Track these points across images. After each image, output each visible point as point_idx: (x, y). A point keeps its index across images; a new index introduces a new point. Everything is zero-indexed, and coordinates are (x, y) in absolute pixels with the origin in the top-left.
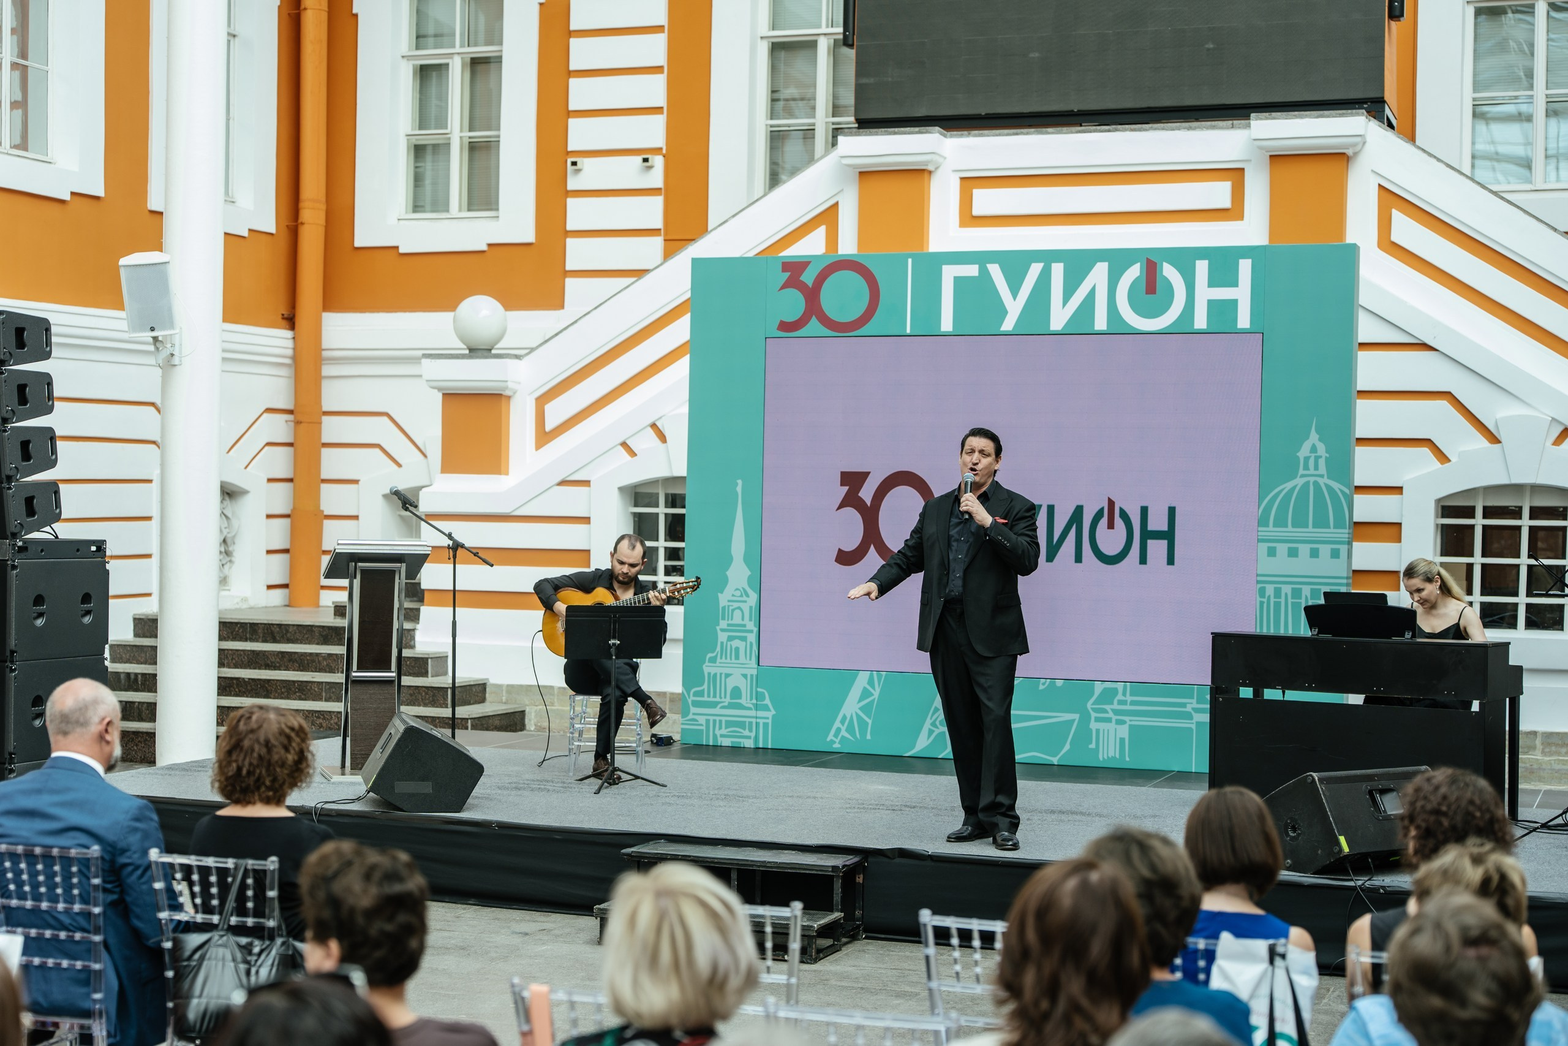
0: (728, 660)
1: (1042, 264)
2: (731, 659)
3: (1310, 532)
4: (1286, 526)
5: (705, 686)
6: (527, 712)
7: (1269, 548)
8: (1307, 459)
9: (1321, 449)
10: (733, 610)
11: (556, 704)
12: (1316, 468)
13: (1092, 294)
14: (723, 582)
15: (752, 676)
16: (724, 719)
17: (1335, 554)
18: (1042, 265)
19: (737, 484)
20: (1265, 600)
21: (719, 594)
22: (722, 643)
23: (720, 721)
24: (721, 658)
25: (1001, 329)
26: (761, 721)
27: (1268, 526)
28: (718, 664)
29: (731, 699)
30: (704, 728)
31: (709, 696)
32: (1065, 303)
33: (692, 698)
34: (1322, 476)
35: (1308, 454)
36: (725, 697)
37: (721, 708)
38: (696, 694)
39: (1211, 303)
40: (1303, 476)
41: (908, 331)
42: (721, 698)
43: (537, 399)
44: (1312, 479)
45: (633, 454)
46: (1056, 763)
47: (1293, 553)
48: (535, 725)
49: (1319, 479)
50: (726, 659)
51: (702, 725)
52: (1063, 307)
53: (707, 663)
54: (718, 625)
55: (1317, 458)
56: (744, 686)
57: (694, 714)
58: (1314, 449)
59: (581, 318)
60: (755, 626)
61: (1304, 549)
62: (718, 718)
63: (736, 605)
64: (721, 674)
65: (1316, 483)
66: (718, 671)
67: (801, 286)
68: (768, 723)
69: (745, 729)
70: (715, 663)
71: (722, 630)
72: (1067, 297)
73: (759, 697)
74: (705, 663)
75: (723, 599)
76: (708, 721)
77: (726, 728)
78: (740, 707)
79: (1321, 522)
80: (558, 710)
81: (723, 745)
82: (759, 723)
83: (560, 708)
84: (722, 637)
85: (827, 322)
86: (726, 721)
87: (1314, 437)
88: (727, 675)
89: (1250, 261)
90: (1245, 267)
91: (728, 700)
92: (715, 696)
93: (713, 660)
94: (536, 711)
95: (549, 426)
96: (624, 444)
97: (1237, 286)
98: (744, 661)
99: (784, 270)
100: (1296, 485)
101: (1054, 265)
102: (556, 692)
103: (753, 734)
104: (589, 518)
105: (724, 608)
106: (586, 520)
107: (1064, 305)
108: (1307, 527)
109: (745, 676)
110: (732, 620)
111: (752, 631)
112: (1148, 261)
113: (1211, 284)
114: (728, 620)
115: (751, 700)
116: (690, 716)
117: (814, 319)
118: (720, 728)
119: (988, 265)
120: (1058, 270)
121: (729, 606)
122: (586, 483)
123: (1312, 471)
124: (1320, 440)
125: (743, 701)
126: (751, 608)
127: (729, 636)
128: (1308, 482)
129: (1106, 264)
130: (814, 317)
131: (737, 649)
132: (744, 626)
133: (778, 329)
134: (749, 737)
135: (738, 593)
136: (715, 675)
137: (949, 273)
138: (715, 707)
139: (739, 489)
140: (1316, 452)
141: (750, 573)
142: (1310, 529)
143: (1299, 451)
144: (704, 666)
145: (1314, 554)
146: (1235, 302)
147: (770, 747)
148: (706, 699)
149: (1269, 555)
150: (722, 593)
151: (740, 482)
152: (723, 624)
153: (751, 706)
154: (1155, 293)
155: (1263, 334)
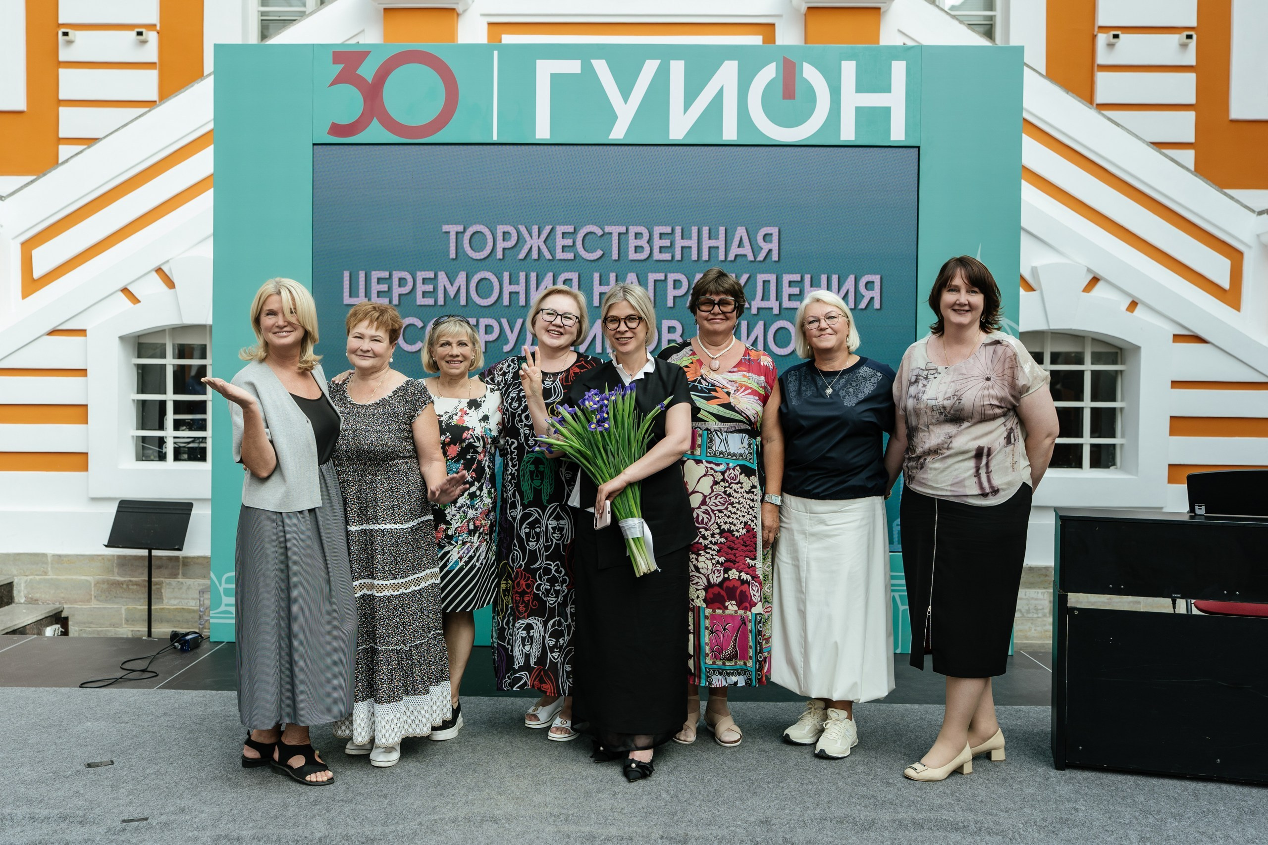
6: (15, 583)
11: (50, 573)
13: (718, 99)
18: (658, 62)
25: (611, 137)
32: (686, 108)
33: (224, 585)
39: (860, 111)
41: (495, 138)
43: (23, 244)
45: (135, 300)
48: (26, 597)
52: (685, 113)
57: (225, 605)
59: (72, 157)
67: (358, 82)
72: (689, 99)
80: (52, 579)
83: (55, 577)
85: (390, 124)
89: (905, 62)
90: (899, 69)
94: (26, 582)
95: (37, 273)
96: (125, 290)
97: (889, 91)
99: (336, 62)
101: (673, 63)
102: (49, 560)
104: (86, 370)
106: (83, 372)
107: (686, 109)
112: (784, 58)
113: (859, 89)
116: (221, 608)
117: (375, 122)
119: (593, 61)
120: (677, 68)
122: (82, 332)
129: (735, 63)
130: (375, 119)
133: (329, 133)
137: (545, 69)
146: (887, 111)
154: (794, 98)
155: (919, 147)
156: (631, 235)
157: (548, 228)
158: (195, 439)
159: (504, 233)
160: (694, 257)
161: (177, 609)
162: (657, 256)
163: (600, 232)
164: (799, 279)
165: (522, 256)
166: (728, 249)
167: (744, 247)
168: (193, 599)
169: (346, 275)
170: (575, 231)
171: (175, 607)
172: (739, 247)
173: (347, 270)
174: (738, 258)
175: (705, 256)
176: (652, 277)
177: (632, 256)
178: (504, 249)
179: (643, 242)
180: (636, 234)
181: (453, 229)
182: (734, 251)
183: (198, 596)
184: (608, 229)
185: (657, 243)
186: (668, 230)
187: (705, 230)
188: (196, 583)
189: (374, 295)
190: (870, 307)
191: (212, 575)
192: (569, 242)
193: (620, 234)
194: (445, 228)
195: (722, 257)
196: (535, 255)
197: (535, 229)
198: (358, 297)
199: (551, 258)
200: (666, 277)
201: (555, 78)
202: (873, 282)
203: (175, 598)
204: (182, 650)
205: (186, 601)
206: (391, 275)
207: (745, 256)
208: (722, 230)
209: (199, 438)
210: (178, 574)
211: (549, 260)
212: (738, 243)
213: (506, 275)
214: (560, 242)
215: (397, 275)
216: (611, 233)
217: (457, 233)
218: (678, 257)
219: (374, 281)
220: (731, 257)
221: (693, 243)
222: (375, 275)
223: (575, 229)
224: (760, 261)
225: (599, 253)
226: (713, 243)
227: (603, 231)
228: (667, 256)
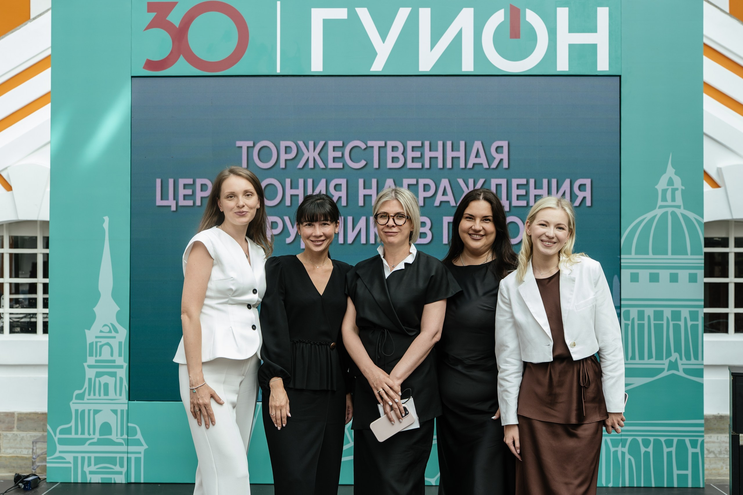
0: (97, 397)
1: (410, 9)
2: (100, 395)
3: (670, 258)
4: (648, 254)
5: (73, 423)
7: (632, 274)
8: (664, 191)
9: (678, 182)
10: (101, 347)
12: (673, 199)
13: (458, 37)
14: (91, 318)
15: (122, 411)
16: (93, 456)
17: (693, 279)
19: (103, 221)
20: (630, 322)
21: (86, 331)
22: (90, 380)
23: (89, 458)
24: (89, 395)
25: (371, 71)
26: (133, 456)
27: (630, 254)
28: (85, 401)
29: (100, 435)
30: (71, 465)
31: (76, 433)
32: (433, 45)
33: (58, 436)
34: (679, 207)
35: (666, 187)
36: (94, 434)
37: (90, 444)
38: (62, 432)
39: (572, 47)
40: (661, 207)
41: (278, 71)
42: (89, 434)
44: (670, 210)
46: (434, 484)
47: (654, 278)
49: (676, 210)
50: (94, 395)
51: (69, 463)
52: (431, 50)
53: (74, 400)
54: (86, 362)
55: (674, 191)
56: (113, 421)
57: (60, 452)
58: (671, 182)
60: (125, 361)
61: (664, 275)
62: (86, 455)
63: (104, 341)
64: (89, 411)
65: (674, 214)
66: (86, 407)
67: (168, 27)
68: (140, 458)
69: (115, 465)
70: (83, 399)
71: (90, 367)
72: (434, 40)
73: (129, 431)
74: (72, 399)
75: (91, 336)
76: (76, 459)
77: (95, 465)
78: (111, 443)
79: (679, 249)
81: (92, 481)
82: (131, 458)
84: (90, 373)
85: (193, 60)
86: (95, 457)
87: (670, 171)
88: (96, 412)
89: (608, 8)
90: (603, 14)
91: (97, 436)
92: (83, 433)
93: (81, 397)
97: (596, 31)
98: (115, 397)
99: (149, 11)
100: (655, 216)
101: (421, 10)
103: (124, 470)
105: (91, 344)
107: (432, 47)
108: (667, 254)
109: (115, 412)
110: (100, 355)
111: (121, 367)
112: (511, 5)
113: (572, 30)
114: (96, 356)
115: (122, 434)
116: (57, 454)
117: (182, 58)
118: (89, 465)
119: (357, 9)
120: (425, 14)
121: (96, 342)
123: (669, 203)
124: (676, 173)
125: (113, 437)
126: (120, 343)
127: (97, 372)
128: (666, 213)
129: (472, 10)
130: (181, 56)
131: (106, 385)
132: (114, 361)
133: (144, 68)
134: (120, 473)
135: (106, 329)
136: (83, 412)
137: (318, 15)
138: (83, 444)
139: (106, 225)
140: (673, 185)
141: (118, 309)
142: (670, 256)
143: (657, 184)
144: (71, 404)
145: (674, 278)
146: (594, 47)
147: (142, 481)
148: (73, 436)
149: (632, 281)
150: (89, 329)
151: (106, 219)
152: (91, 360)
153: (122, 441)
154: (519, 37)
155: (620, 76)
156: (389, 149)
157: (322, 143)
158: (27, 315)
159: (286, 147)
160: (440, 165)
161: (12, 457)
162: (410, 165)
163: (363, 146)
164: (525, 183)
165: (301, 165)
166: (467, 158)
167: (480, 157)
168: (26, 448)
169: (158, 181)
170: (344, 146)
171: (10, 455)
172: (476, 157)
173: (159, 178)
174: (476, 166)
175: (449, 165)
176: (406, 182)
177: (390, 165)
178: (286, 160)
179: (398, 154)
180: (393, 147)
181: (245, 144)
182: (472, 160)
183: (31, 446)
184: (370, 144)
185: (410, 154)
186: (419, 144)
187: (449, 144)
188: (28, 435)
189: (181, 198)
190: (583, 204)
191: (49, 427)
192: (338, 154)
193: (379, 147)
194: (239, 144)
195: (462, 165)
196: (311, 165)
197: (311, 144)
198: (167, 199)
199: (324, 167)
200: (417, 182)
201: (327, 23)
202: (585, 185)
203: (11, 448)
204: (25, 489)
205: (20, 450)
206: (194, 182)
207: (481, 164)
208: (462, 144)
209: (30, 314)
210: (13, 428)
211: (323, 169)
212: (475, 155)
213: (288, 181)
214: (331, 154)
215: (199, 182)
216: (373, 147)
217: (248, 147)
218: (427, 165)
219: (181, 187)
220: (470, 165)
221: (439, 154)
222: (182, 182)
223: (343, 144)
224: (493, 169)
225: (363, 163)
226: (455, 154)
227: (366, 145)
228: (418, 165)
